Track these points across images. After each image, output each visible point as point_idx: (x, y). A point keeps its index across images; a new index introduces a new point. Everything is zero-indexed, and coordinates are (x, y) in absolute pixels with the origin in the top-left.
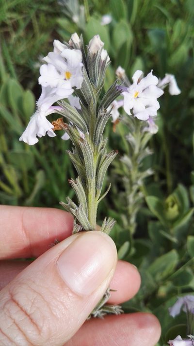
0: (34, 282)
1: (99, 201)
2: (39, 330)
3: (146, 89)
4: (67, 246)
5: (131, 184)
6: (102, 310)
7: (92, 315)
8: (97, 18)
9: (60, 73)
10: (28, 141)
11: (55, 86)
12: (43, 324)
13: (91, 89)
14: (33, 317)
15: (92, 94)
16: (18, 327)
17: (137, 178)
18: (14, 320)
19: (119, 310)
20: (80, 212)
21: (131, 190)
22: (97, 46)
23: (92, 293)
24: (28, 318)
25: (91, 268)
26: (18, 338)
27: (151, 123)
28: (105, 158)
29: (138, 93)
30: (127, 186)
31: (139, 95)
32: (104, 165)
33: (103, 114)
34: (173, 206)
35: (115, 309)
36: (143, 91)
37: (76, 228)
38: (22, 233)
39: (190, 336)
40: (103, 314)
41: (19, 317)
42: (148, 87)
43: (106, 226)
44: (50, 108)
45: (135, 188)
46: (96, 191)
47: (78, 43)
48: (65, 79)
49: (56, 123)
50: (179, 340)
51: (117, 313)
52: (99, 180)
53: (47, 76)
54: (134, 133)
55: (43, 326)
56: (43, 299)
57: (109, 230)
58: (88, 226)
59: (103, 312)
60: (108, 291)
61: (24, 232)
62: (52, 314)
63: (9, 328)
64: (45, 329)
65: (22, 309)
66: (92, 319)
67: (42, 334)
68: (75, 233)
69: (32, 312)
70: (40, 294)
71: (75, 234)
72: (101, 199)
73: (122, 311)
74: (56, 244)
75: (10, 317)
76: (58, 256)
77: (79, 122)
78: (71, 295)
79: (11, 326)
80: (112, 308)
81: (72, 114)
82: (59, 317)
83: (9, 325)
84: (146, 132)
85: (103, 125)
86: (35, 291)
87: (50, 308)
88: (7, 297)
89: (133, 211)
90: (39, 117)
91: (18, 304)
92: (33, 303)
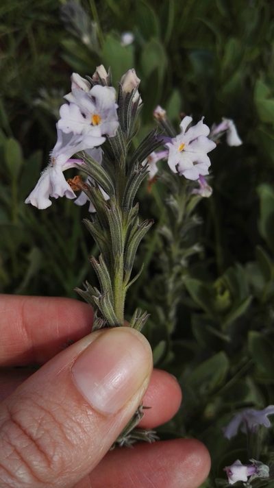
0: (41, 396)
1: (128, 286)
2: (48, 460)
3: (194, 140)
4: (85, 347)
5: (172, 264)
6: (129, 436)
7: (116, 444)
9: (84, 115)
10: (37, 204)
11: (79, 133)
12: (54, 452)
13: (121, 139)
14: (40, 442)
15: (123, 144)
16: (20, 456)
17: (180, 256)
18: (14, 446)
19: (152, 436)
20: (105, 300)
21: (171, 272)
22: (132, 83)
23: (120, 411)
24: (33, 445)
25: (118, 378)
26: (20, 472)
27: (202, 183)
28: (137, 230)
29: (183, 145)
30: (165, 267)
31: (185, 148)
32: (135, 239)
33: (137, 171)
34: (222, 293)
35: (148, 436)
36: (191, 142)
37: (97, 324)
38: (21, 331)
39: (253, 461)
40: (131, 442)
41: (21, 443)
42: (197, 139)
43: (137, 320)
44: (68, 161)
45: (176, 269)
46: (124, 274)
47: (105, 78)
48: (92, 124)
49: (73, 181)
50: (238, 466)
51: (150, 441)
52: (129, 258)
53: (69, 119)
54: (177, 195)
55: (54, 455)
56: (54, 419)
57: (140, 325)
58: (114, 320)
59: (131, 439)
60: (141, 409)
61: (24, 329)
62: (66, 438)
63: (8, 458)
64: (56, 458)
65: (25, 432)
66: (117, 449)
67: (52, 467)
68: (96, 329)
69: (39, 436)
70: (49, 413)
71: (96, 332)
72: (130, 284)
73: (157, 437)
74: (69, 345)
75: (10, 443)
76: (73, 361)
77: (104, 181)
78: (91, 413)
79: (11, 455)
80: (143, 433)
81: (97, 170)
82: (75, 442)
83: (9, 453)
84: (194, 195)
85: (136, 186)
86: (42, 409)
87: (63, 431)
88: (5, 416)
89: (173, 301)
90: (54, 172)
91: (20, 426)
92: (40, 424)
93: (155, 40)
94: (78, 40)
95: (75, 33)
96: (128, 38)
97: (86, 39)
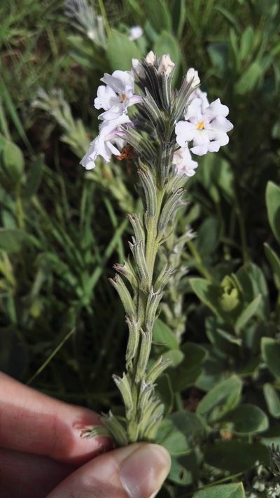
8: (124, 31)
9: (118, 94)
20: (138, 248)
34: (229, 292)
42: (215, 118)
43: (166, 273)
46: (158, 232)
48: (122, 102)
72: (162, 242)
93: (167, 34)
94: (84, 35)
95: (81, 29)
96: (136, 32)
97: (91, 35)
